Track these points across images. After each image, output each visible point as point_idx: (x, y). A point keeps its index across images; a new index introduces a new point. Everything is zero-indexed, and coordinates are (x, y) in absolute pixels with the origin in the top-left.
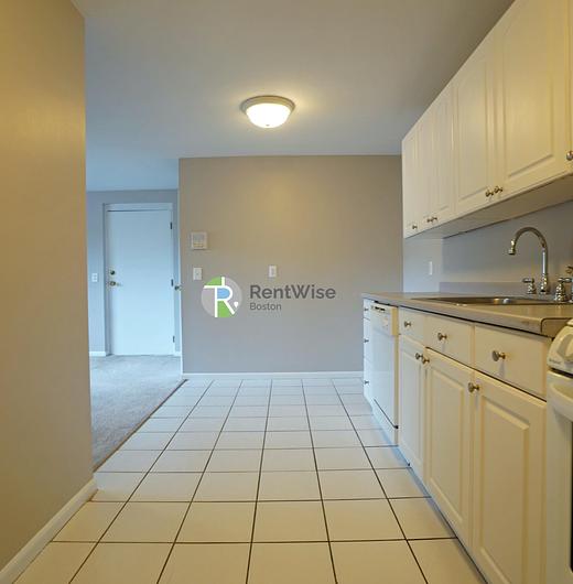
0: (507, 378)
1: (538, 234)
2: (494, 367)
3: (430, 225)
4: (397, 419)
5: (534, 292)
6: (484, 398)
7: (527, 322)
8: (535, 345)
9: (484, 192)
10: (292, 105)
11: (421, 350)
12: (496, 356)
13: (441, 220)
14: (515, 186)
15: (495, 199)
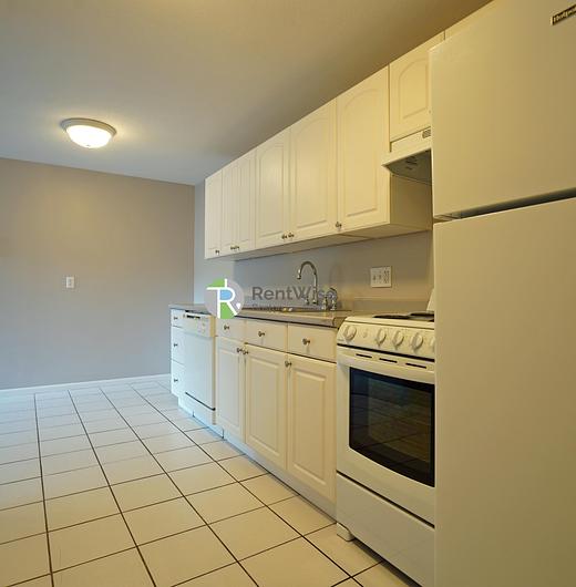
0: (312, 354)
1: (313, 267)
2: (302, 349)
3: (233, 252)
4: (214, 403)
5: (308, 303)
6: (296, 369)
7: (325, 321)
8: (328, 333)
9: (281, 235)
10: (113, 131)
11: (242, 346)
12: (305, 342)
13: (242, 250)
14: (302, 235)
15: (288, 241)
